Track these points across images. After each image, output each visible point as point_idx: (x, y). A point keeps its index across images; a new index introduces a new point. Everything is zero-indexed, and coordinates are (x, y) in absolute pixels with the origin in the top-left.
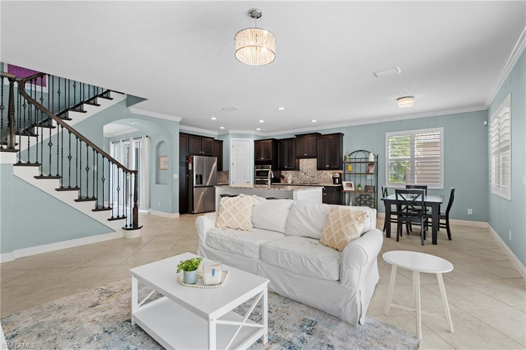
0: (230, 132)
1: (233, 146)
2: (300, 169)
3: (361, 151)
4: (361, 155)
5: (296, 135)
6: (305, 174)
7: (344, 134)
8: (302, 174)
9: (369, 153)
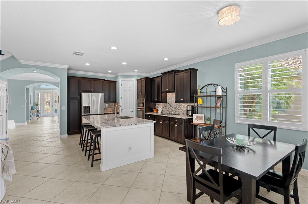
0: (119, 74)
1: (121, 84)
2: (167, 102)
3: (211, 84)
4: (211, 89)
5: (161, 74)
6: (170, 105)
7: (197, 70)
8: (168, 105)
9: (217, 85)
